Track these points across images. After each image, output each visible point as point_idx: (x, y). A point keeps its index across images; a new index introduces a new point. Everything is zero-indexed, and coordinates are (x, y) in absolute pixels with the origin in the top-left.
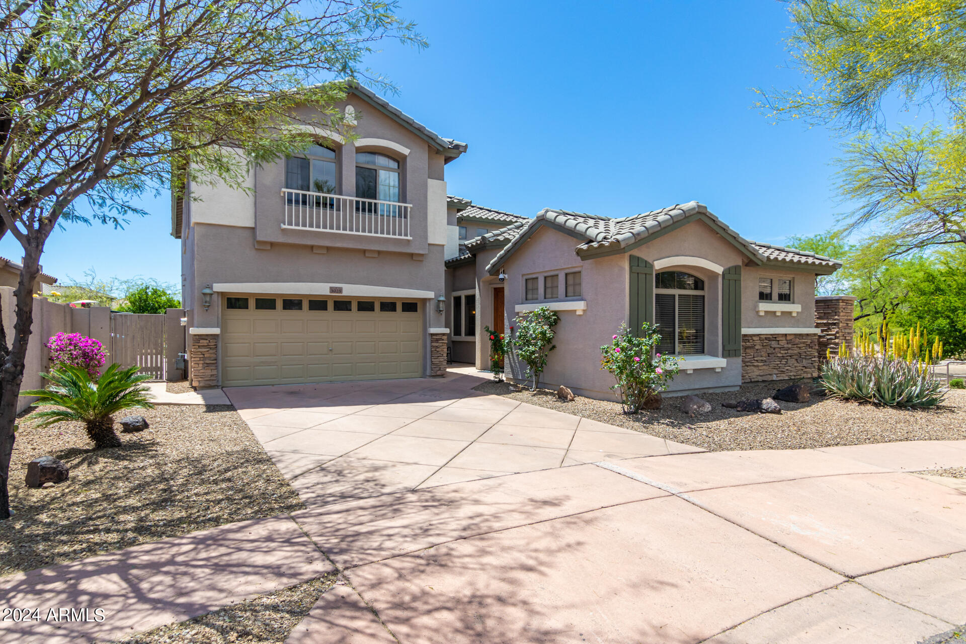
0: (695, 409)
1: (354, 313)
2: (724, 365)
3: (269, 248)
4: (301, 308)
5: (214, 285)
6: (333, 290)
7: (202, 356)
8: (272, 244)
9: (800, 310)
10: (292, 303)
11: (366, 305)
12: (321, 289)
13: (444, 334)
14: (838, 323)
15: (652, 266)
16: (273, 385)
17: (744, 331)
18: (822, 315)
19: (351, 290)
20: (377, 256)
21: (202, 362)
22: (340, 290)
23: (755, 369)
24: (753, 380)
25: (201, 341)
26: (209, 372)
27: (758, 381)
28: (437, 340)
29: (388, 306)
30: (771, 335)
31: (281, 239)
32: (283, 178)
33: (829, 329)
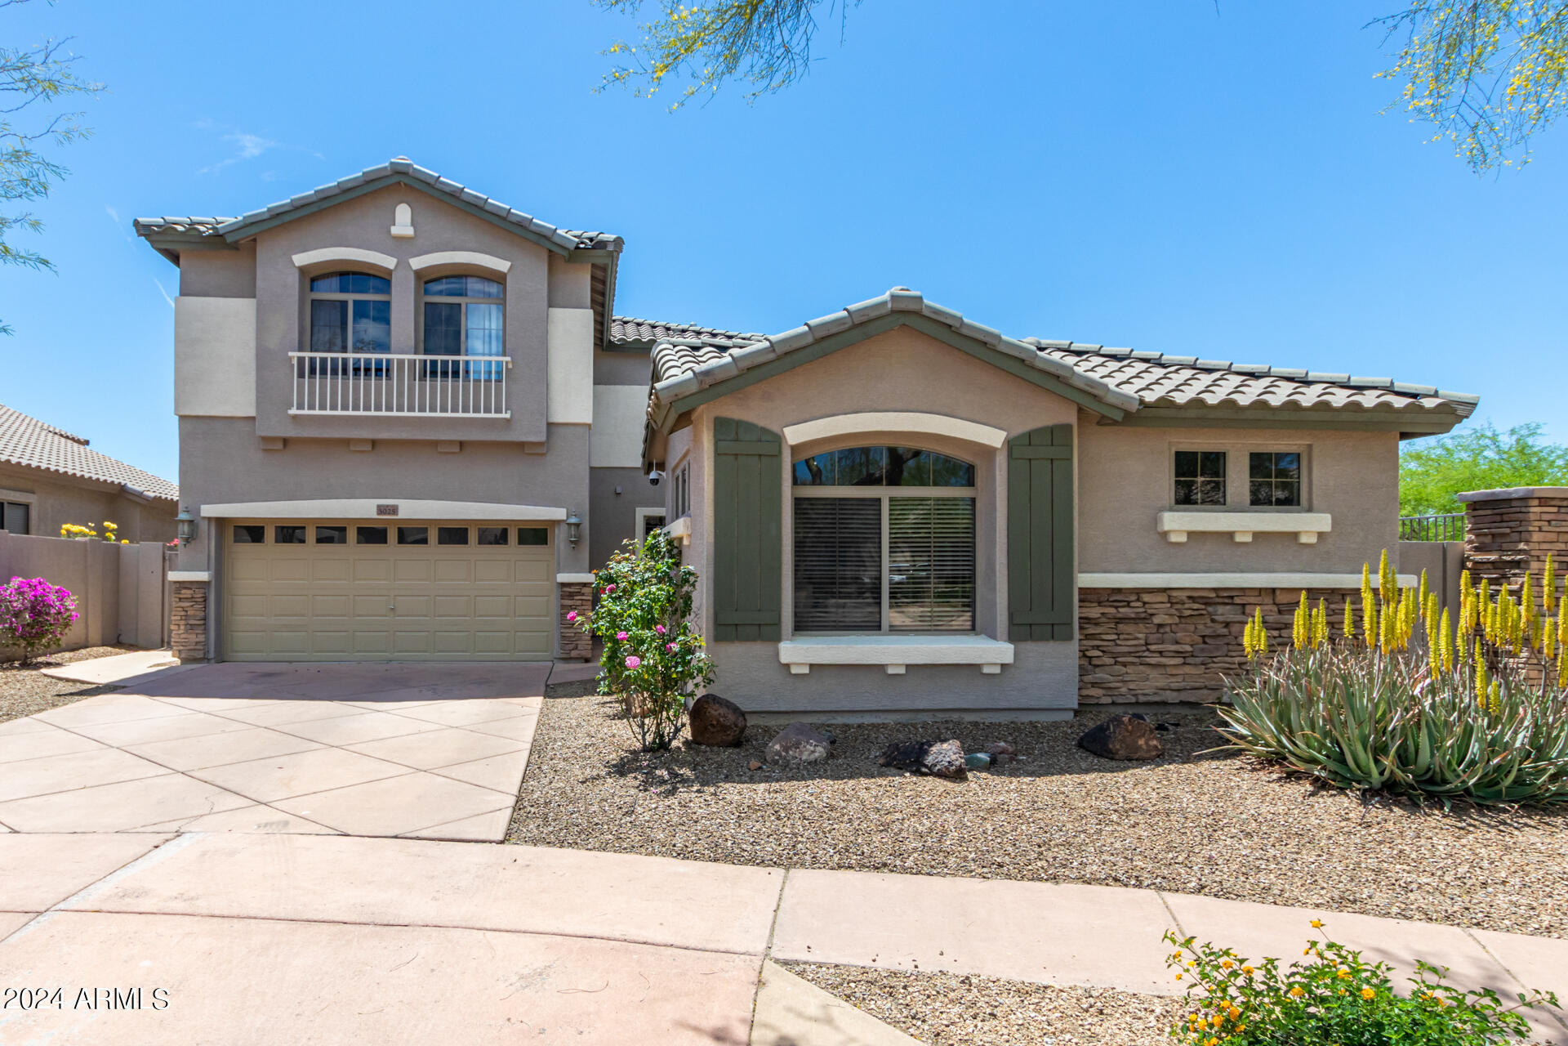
0: (778, 753)
1: (433, 549)
2: (1009, 658)
3: (280, 446)
4: (343, 540)
5: (202, 506)
6: (381, 510)
7: (183, 613)
8: (286, 442)
9: (1327, 528)
10: (332, 533)
11: (454, 534)
12: (364, 508)
13: (585, 585)
14: (1527, 562)
15: (778, 439)
16: (290, 662)
17: (1086, 580)
18: (1488, 540)
19: (411, 509)
20: (458, 450)
21: (183, 622)
22: (394, 510)
23: (1153, 674)
24: (1142, 699)
25: (183, 591)
26: (193, 638)
27: (1164, 703)
28: (571, 595)
29: (495, 535)
30: (1215, 590)
31: (291, 432)
32: (295, 335)
33: (1504, 577)
